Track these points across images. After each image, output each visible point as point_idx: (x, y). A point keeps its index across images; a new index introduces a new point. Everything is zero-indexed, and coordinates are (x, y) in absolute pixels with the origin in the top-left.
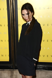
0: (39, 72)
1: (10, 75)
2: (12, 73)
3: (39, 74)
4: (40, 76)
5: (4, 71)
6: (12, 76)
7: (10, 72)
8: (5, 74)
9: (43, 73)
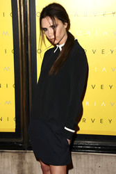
0: (82, 156)
1: (17, 163)
2: (22, 158)
3: (82, 160)
4: (83, 166)
5: (3, 154)
6: (20, 164)
7: (17, 155)
8: (6, 160)
9: (90, 158)
